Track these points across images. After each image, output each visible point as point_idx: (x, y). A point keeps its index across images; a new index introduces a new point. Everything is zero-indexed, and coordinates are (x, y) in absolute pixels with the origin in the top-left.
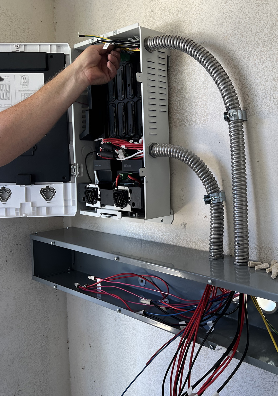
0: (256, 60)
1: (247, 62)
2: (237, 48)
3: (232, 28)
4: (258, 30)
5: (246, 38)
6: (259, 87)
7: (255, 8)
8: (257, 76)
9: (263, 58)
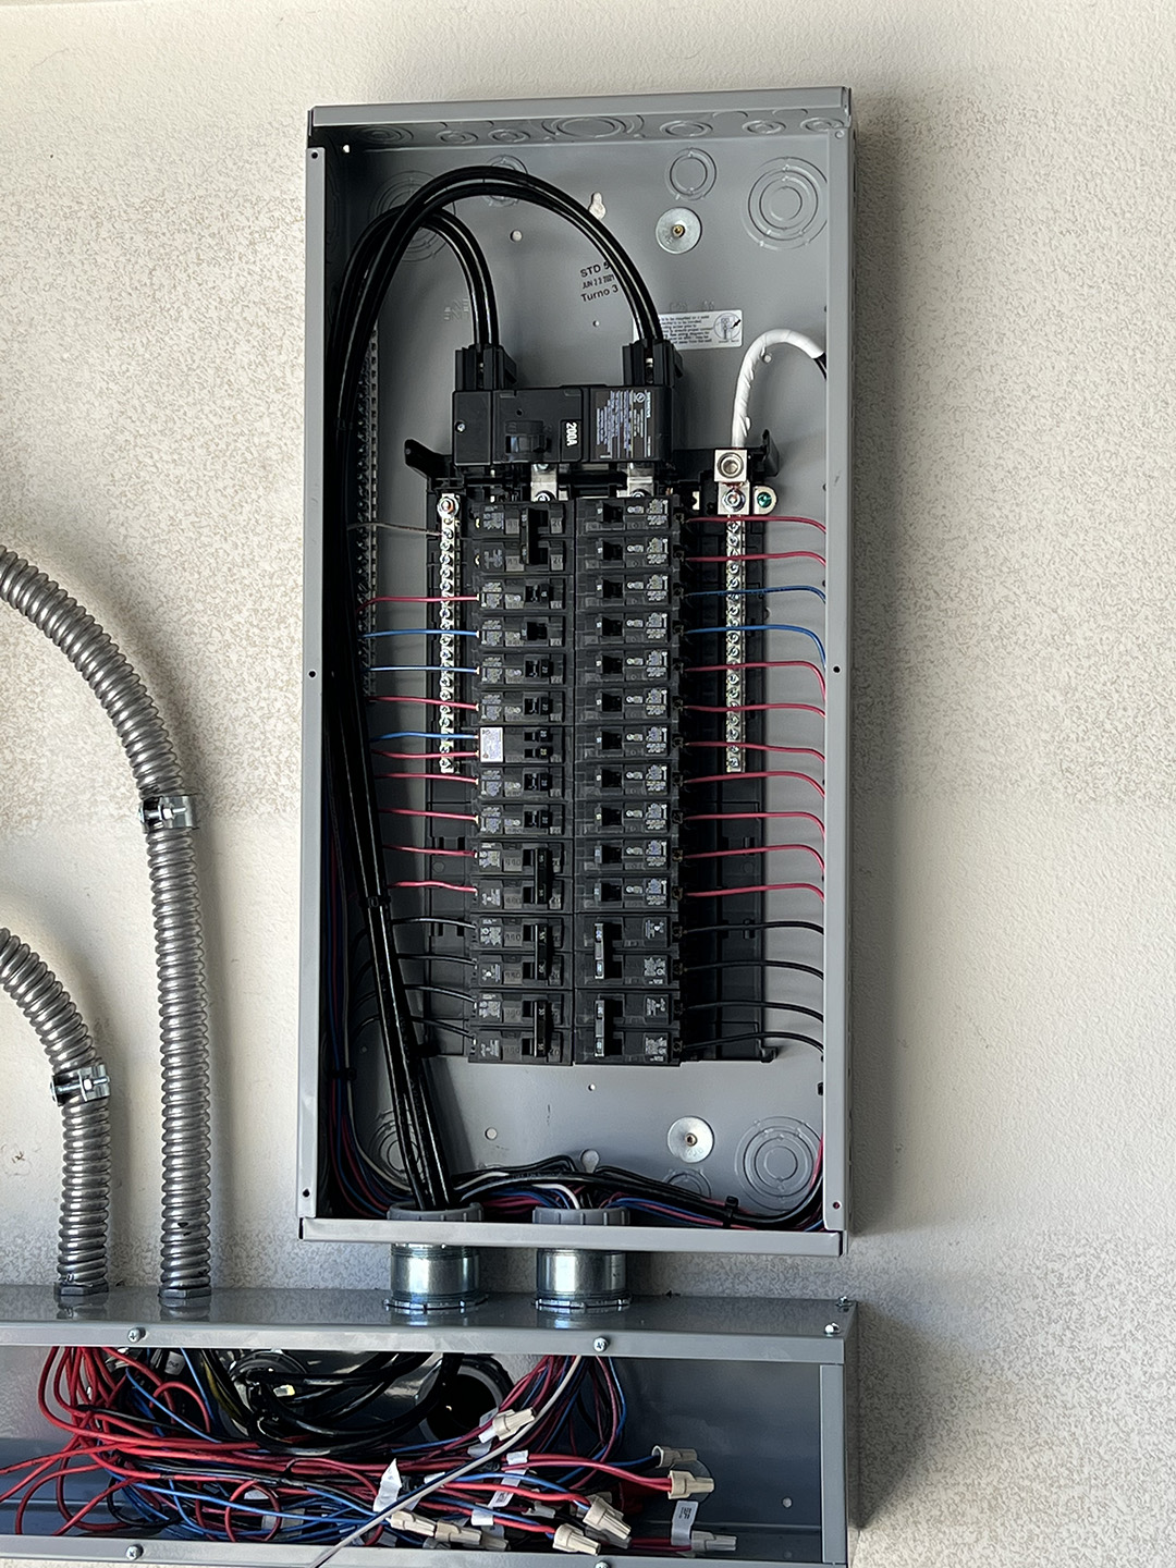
0: (233, 647)
4: (239, 560)
6: (241, 730)
8: (234, 697)
9: (254, 645)
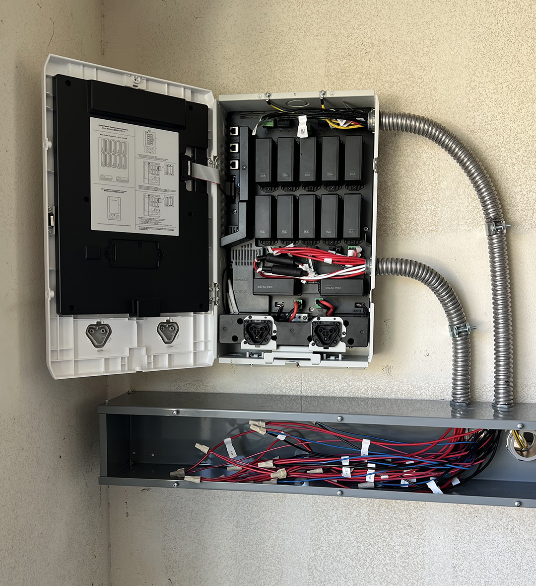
1: (502, 166)
2: (489, 147)
3: (482, 122)
5: (502, 137)
7: (517, 104)
9: (525, 164)
